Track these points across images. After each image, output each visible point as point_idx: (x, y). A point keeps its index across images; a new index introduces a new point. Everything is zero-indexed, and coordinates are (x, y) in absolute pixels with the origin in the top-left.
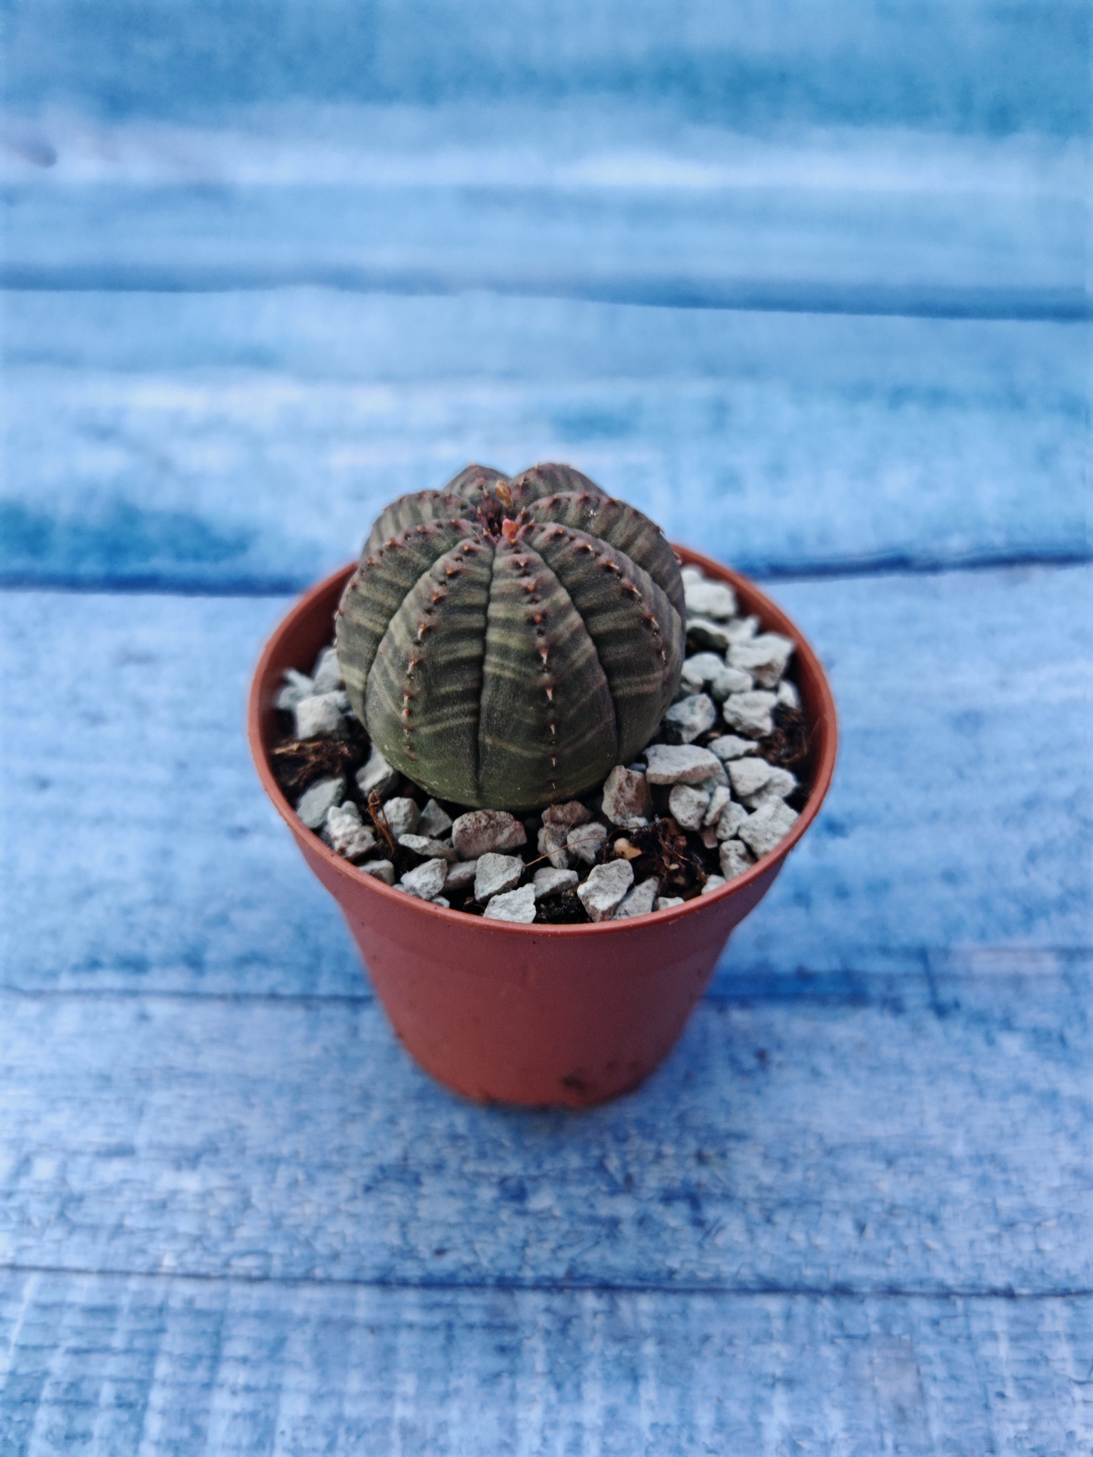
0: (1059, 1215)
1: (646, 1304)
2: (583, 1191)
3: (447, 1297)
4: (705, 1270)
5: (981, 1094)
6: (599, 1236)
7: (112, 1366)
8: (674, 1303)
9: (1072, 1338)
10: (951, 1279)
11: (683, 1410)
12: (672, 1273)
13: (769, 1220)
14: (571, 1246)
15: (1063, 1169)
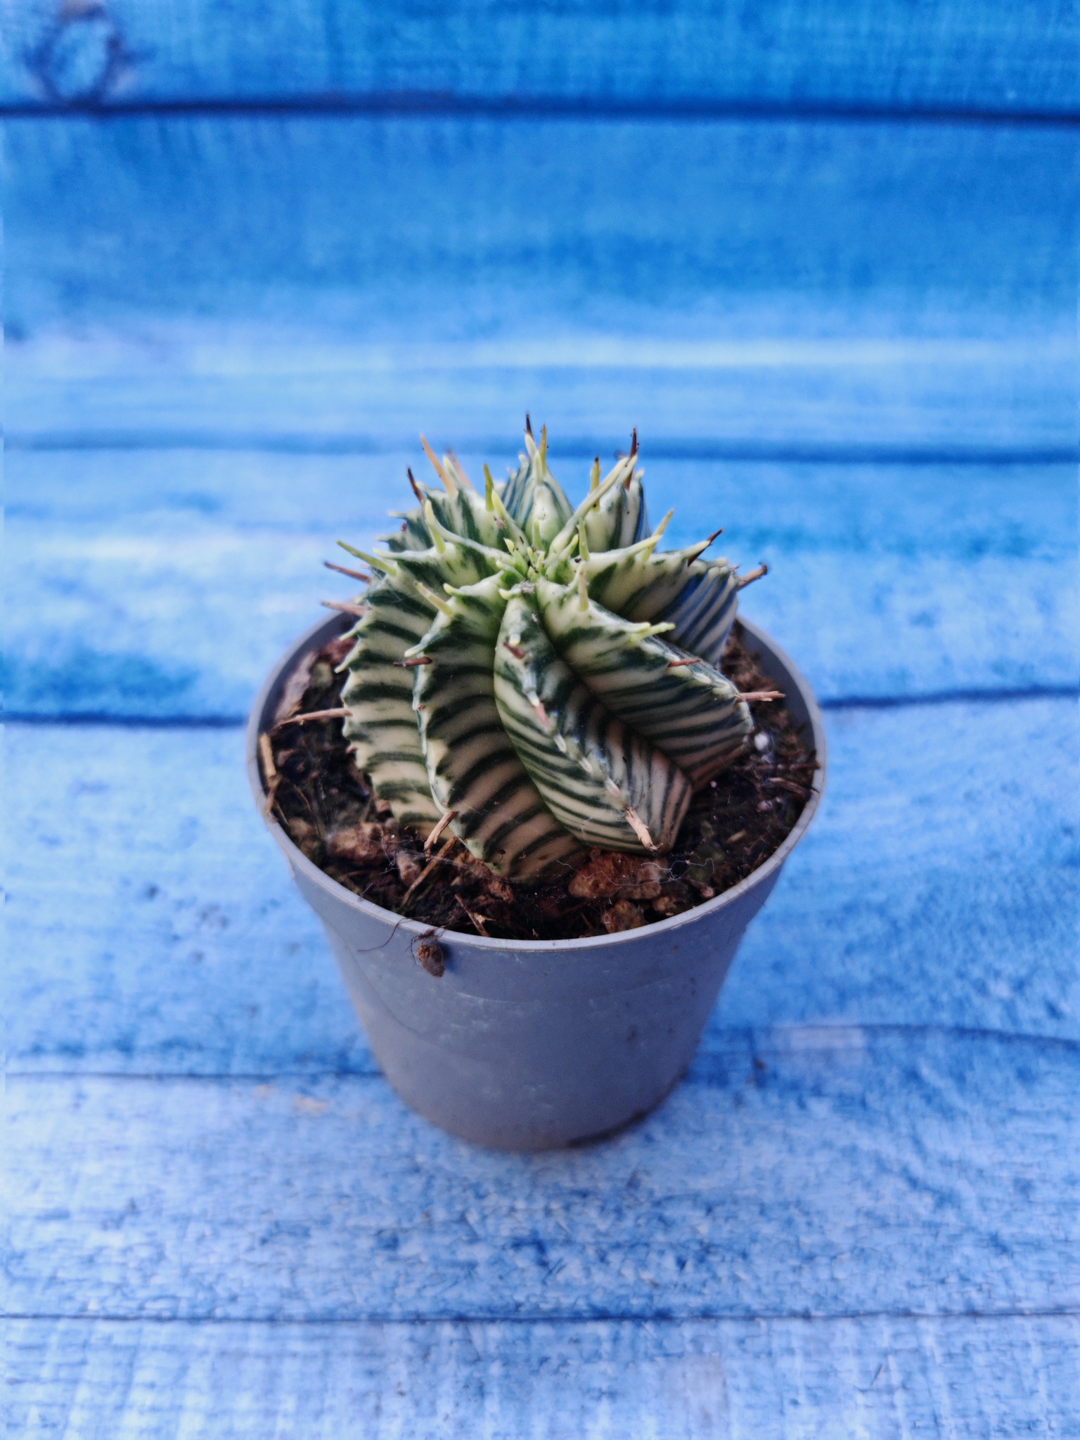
0: (853, 1249)
1: (495, 1332)
2: (447, 1240)
3: (326, 1330)
4: (546, 1302)
5: (791, 1150)
6: (458, 1277)
7: (40, 1393)
8: (519, 1330)
9: (859, 1353)
10: (756, 1304)
11: (521, 1421)
12: (518, 1306)
13: (603, 1259)
14: (433, 1285)
15: (858, 1211)
